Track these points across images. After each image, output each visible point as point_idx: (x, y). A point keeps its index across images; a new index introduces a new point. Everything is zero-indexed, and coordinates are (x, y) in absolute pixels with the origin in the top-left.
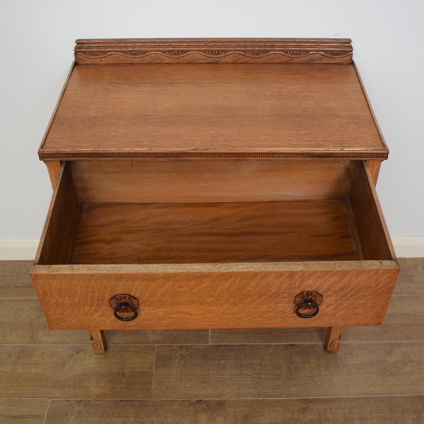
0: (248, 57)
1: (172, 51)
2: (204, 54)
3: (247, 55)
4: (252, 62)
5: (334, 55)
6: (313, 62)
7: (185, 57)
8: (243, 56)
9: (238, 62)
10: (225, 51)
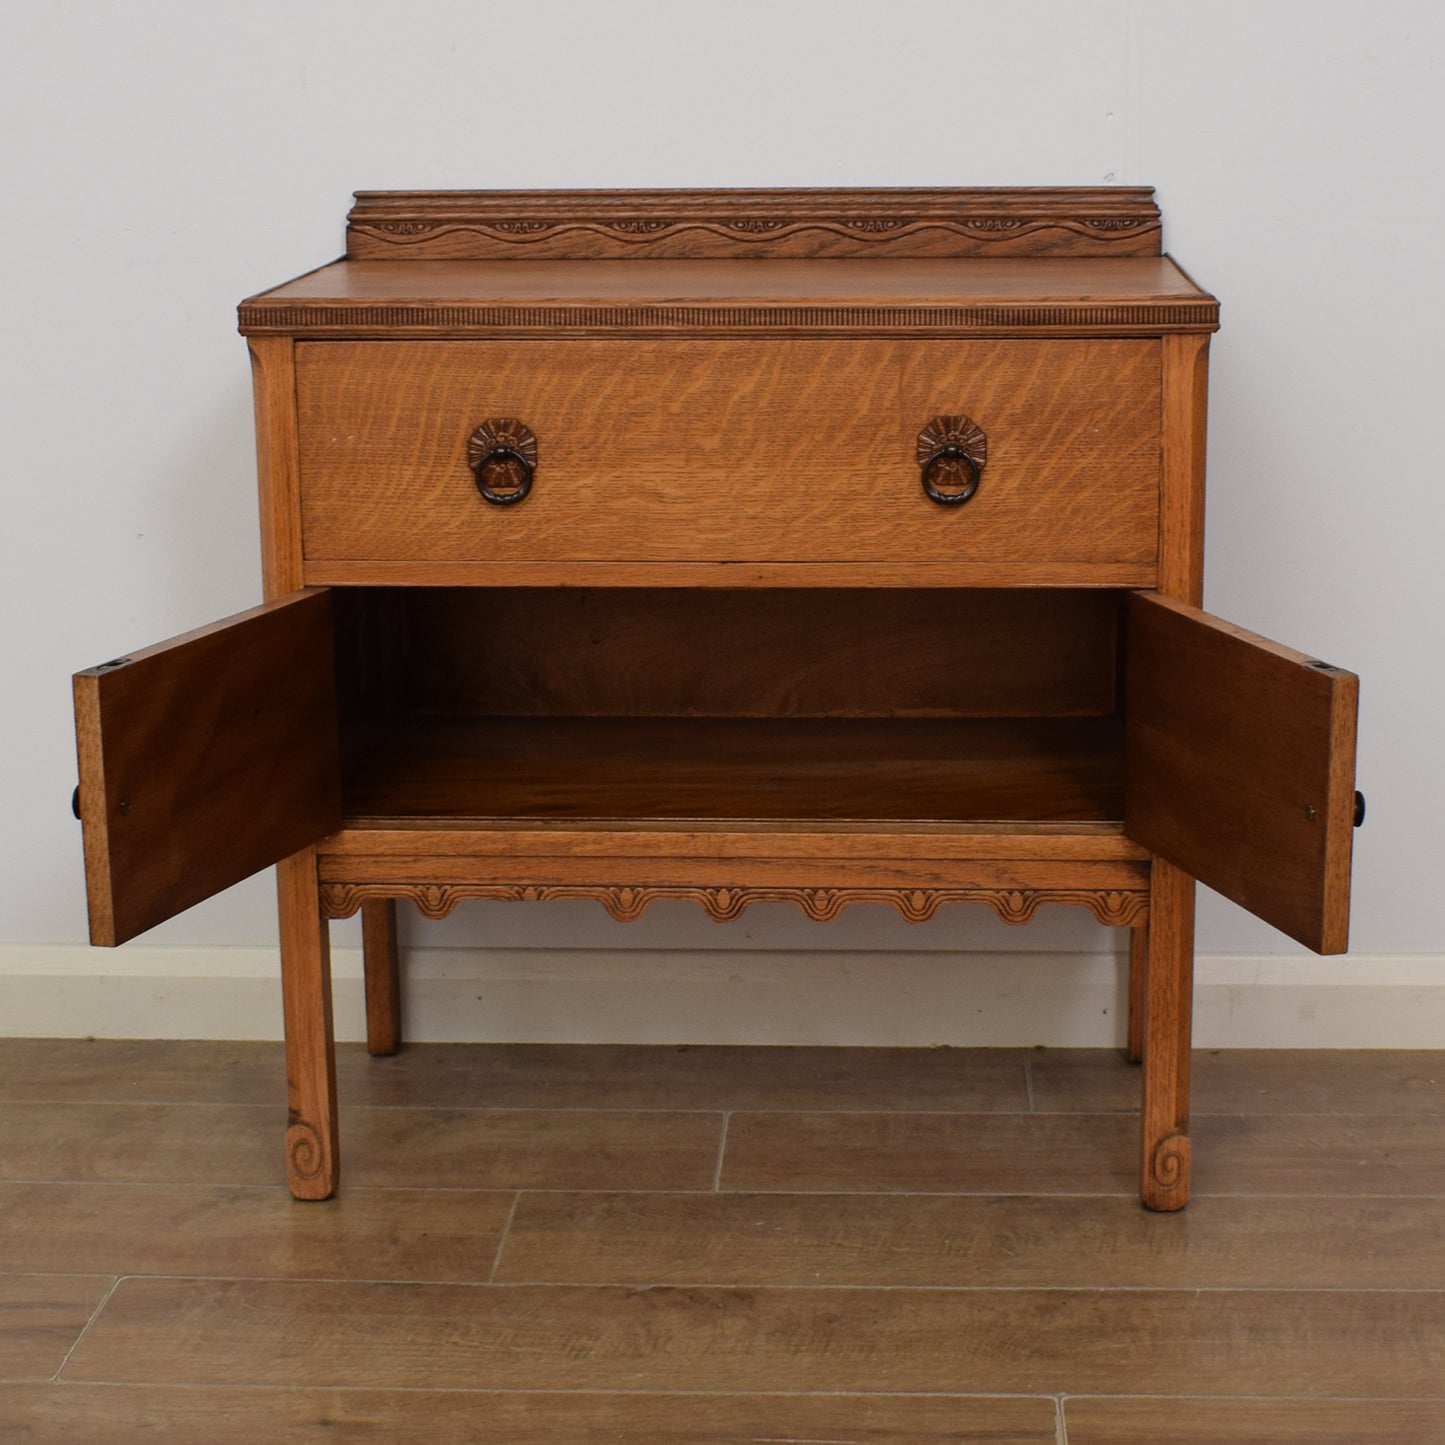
0: (851, 237)
1: (629, 221)
2: (723, 230)
3: (849, 232)
4: (866, 252)
5: (1107, 229)
6: (1047, 253)
7: (669, 238)
8: (839, 236)
9: (822, 253)
10: (786, 221)
